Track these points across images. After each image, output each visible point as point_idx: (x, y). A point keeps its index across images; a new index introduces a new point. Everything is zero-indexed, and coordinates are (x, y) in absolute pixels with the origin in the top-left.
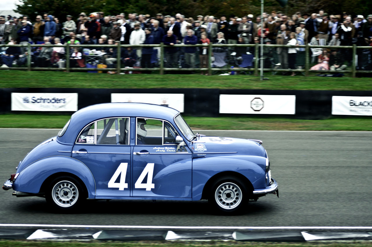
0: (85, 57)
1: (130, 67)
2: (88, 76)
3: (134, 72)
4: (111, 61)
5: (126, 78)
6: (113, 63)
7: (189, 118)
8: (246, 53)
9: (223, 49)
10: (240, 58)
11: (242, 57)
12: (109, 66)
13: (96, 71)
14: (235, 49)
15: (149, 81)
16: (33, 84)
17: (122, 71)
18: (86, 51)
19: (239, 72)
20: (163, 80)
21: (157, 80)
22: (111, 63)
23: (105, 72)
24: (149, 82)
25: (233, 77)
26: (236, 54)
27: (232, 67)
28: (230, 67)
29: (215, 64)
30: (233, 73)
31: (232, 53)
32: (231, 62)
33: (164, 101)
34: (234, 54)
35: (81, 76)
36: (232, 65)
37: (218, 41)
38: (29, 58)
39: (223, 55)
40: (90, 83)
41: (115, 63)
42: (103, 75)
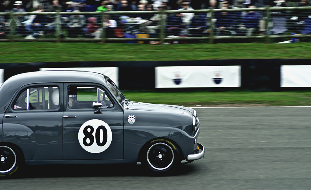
0: (121, 26)
1: (175, 36)
2: (127, 47)
3: (181, 42)
4: (153, 29)
5: (172, 48)
6: (156, 31)
7: (248, 93)
8: (308, 17)
9: (283, 13)
10: (301, 23)
11: (305, 21)
12: (151, 35)
13: (136, 41)
14: (295, 12)
15: (198, 51)
16: (65, 58)
17: (166, 41)
18: (124, 18)
19: (302, 40)
20: (213, 50)
21: (206, 50)
22: (153, 32)
23: (146, 42)
24: (198, 53)
25: (294, 45)
26: (298, 18)
27: (292, 33)
28: (290, 33)
29: (274, 30)
30: (294, 40)
31: (291, 17)
32: (292, 27)
33: (216, 74)
34: (295, 18)
35: (119, 48)
36: (292, 31)
37: (276, 3)
38: (58, 28)
39: (283, 20)
40: (129, 56)
41: (158, 31)
42: (145, 46)
